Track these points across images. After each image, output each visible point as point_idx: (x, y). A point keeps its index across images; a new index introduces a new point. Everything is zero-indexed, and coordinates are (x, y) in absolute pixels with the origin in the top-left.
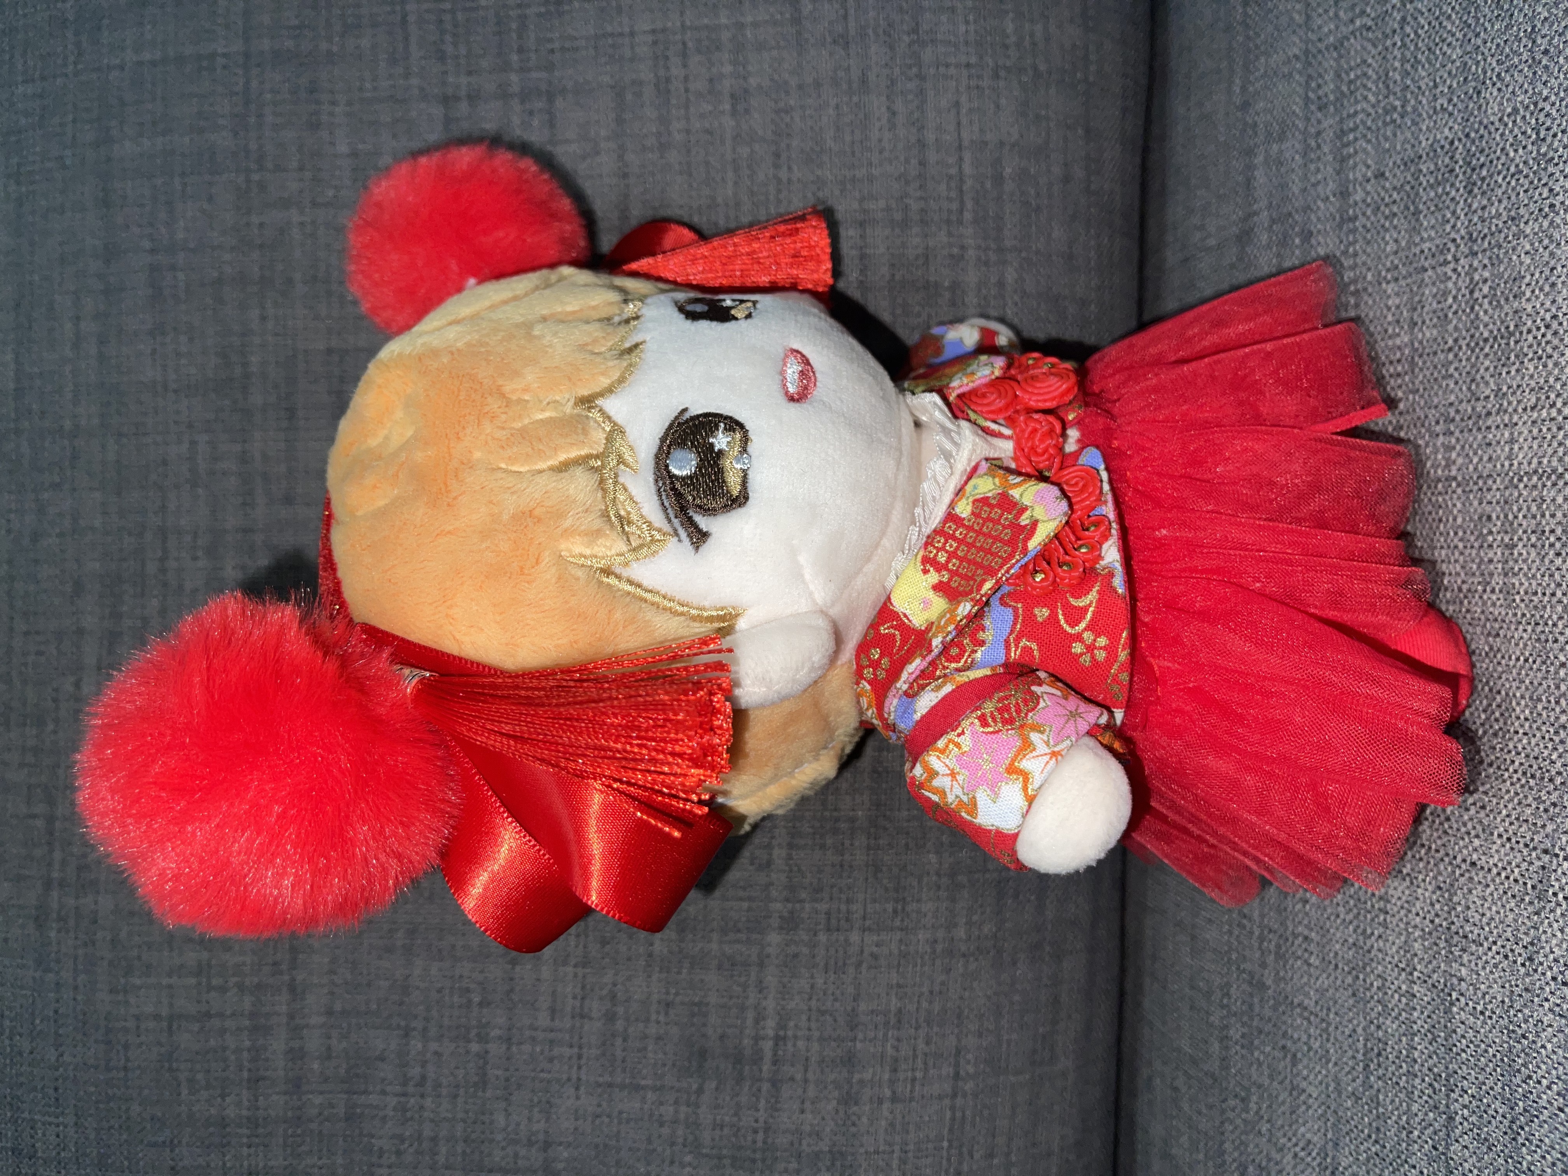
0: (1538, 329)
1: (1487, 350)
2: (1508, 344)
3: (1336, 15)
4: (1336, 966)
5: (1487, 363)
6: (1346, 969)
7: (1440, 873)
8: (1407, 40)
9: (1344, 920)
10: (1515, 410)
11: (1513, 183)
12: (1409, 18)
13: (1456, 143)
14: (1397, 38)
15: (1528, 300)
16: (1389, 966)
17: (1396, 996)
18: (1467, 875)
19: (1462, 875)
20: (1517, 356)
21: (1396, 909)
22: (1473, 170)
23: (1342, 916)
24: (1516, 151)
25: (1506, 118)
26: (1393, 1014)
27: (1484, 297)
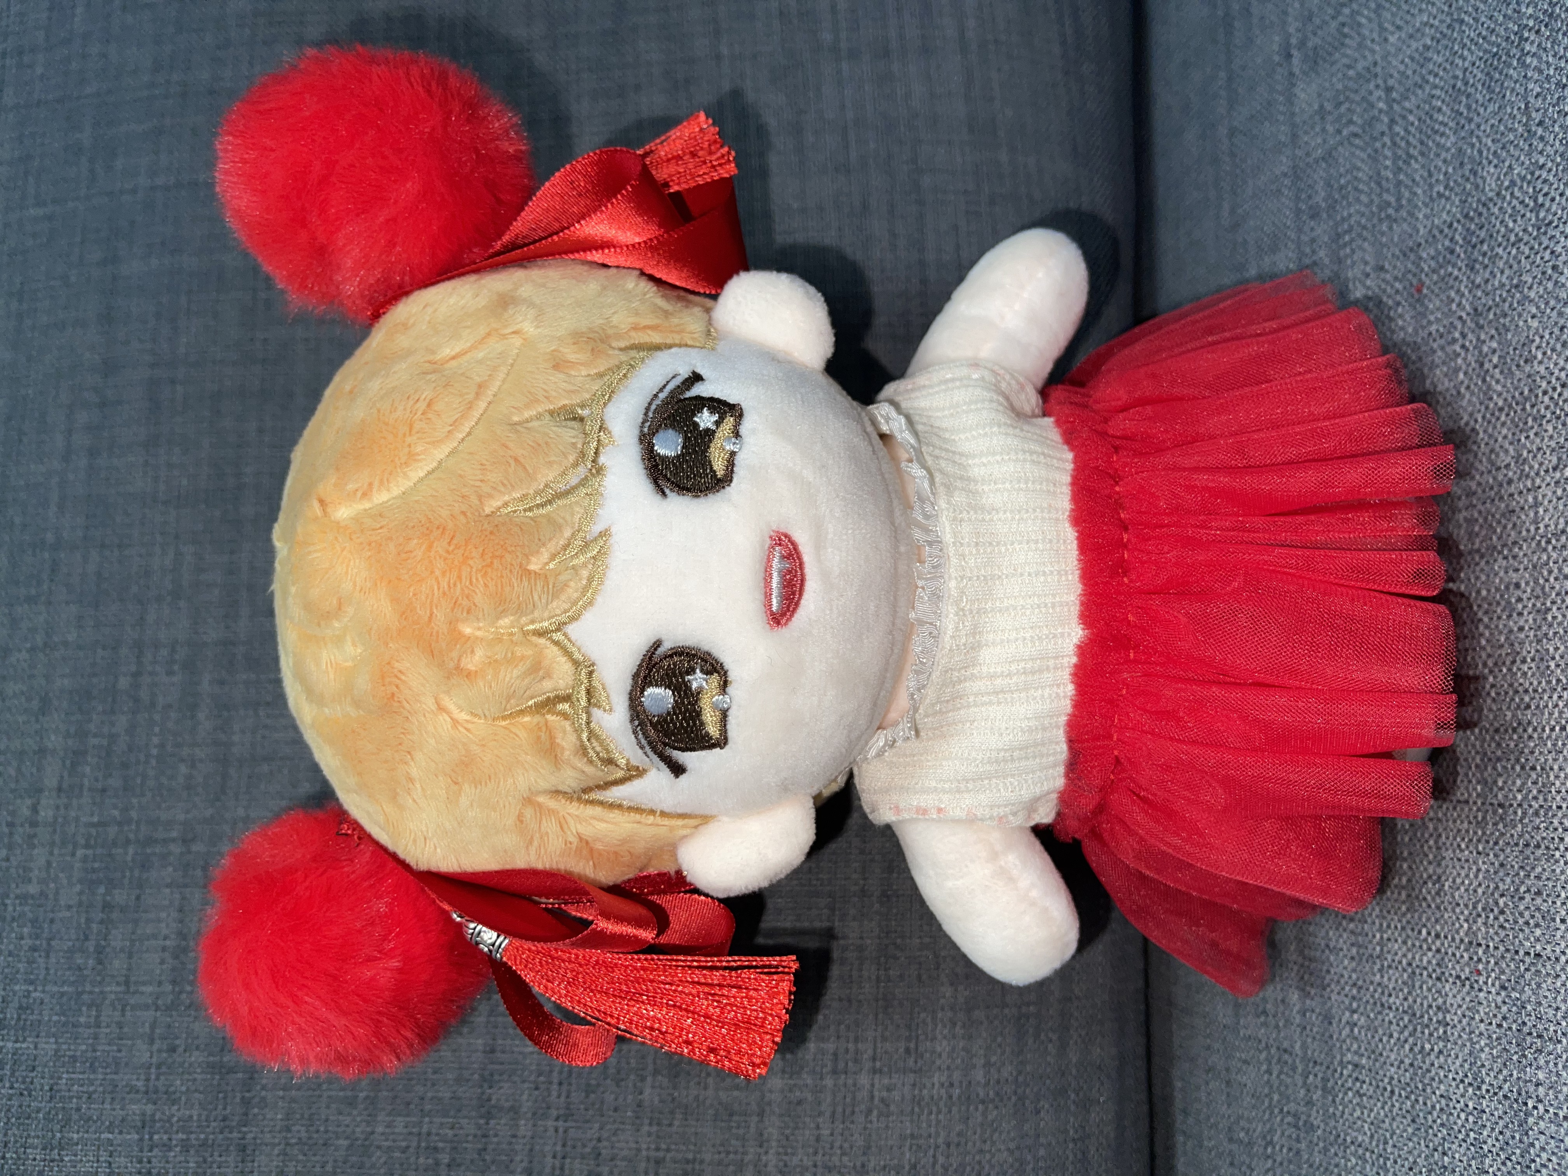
0: (1554, 389)
1: (1503, 418)
2: (1524, 409)
3: (1324, 130)
4: (1392, 1092)
5: (1504, 431)
6: (1403, 1093)
7: (1503, 972)
8: (1398, 139)
9: (1399, 1039)
10: (1537, 474)
11: (1514, 251)
12: (1397, 118)
13: (1455, 224)
14: (1387, 140)
15: (1540, 362)
16: (1454, 1084)
17: (1463, 1116)
18: (1533, 969)
19: (1527, 970)
20: (1535, 419)
21: (1456, 1019)
22: (1474, 247)
23: (1396, 1035)
24: (1515, 221)
25: (1503, 192)
26: (1461, 1137)
27: (1495, 367)
